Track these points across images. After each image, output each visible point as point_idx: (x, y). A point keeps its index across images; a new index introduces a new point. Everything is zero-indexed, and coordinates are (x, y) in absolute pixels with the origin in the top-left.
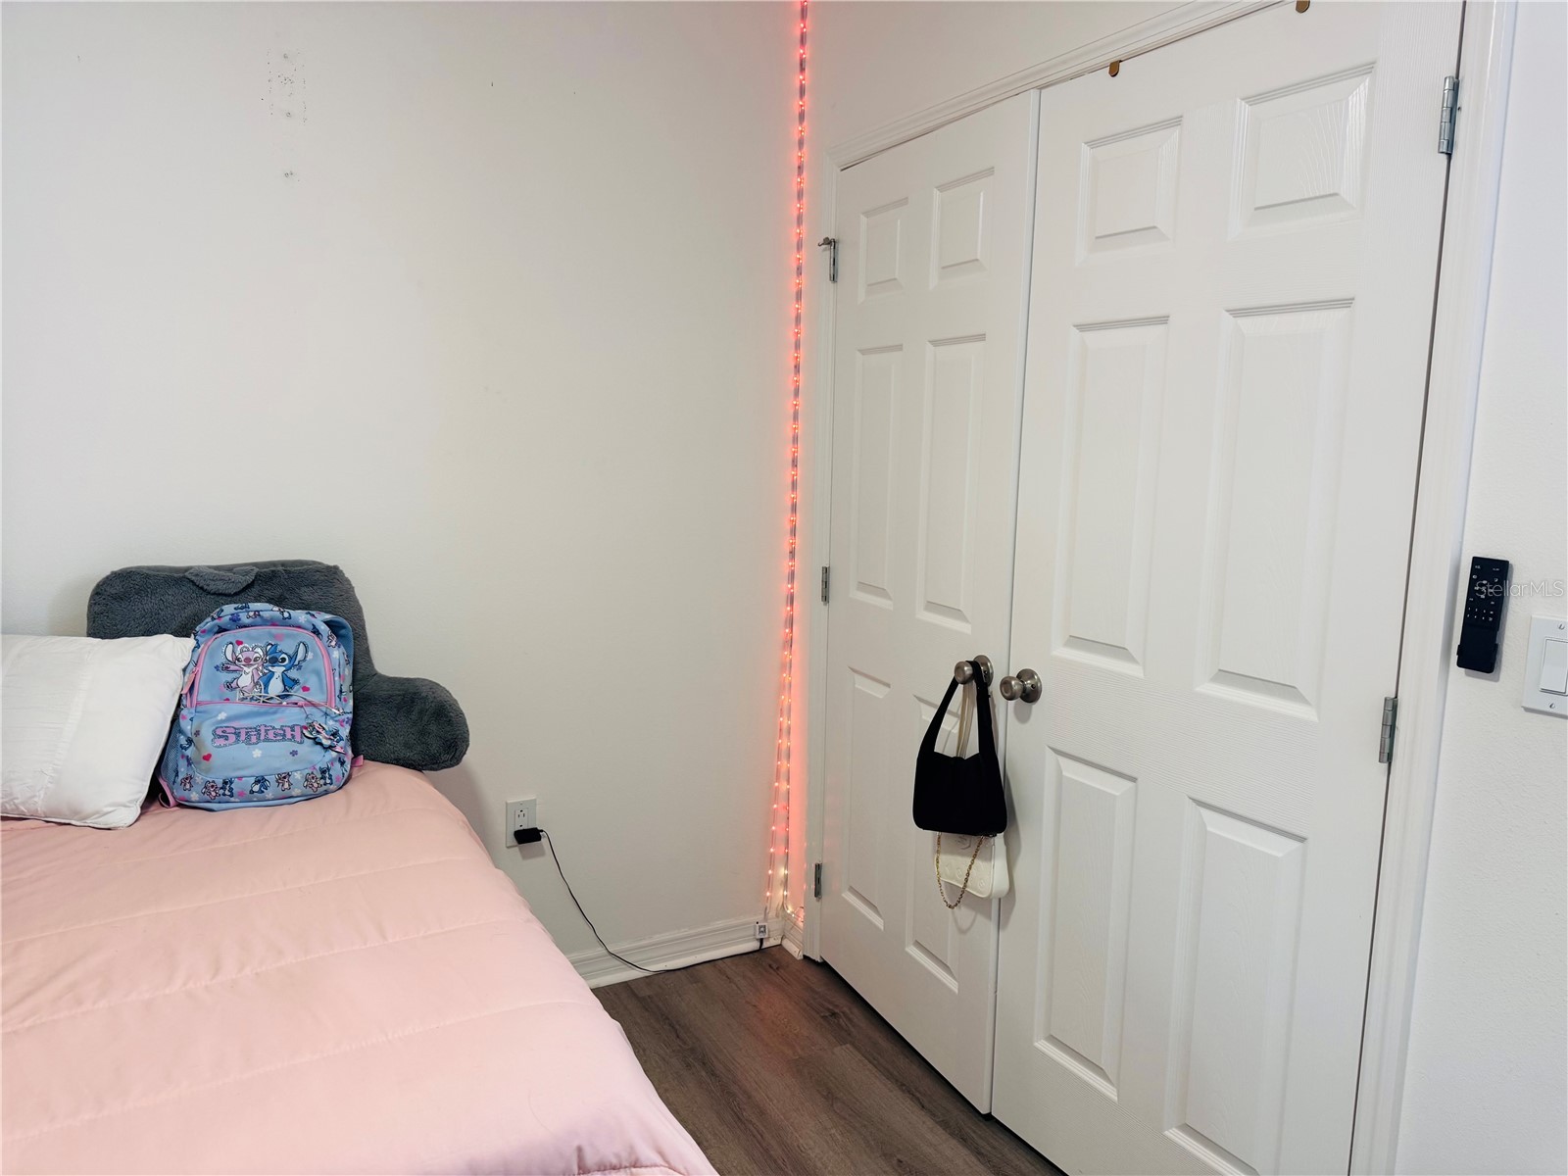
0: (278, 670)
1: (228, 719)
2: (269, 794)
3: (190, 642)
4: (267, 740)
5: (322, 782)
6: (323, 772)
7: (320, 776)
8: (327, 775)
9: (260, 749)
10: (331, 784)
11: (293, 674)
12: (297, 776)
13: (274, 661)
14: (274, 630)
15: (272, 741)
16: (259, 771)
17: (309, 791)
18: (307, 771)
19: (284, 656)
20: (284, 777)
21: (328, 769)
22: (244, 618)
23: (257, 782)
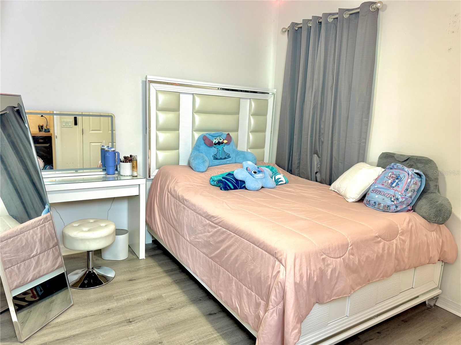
0: (397, 181)
1: (377, 188)
2: (376, 206)
3: (383, 170)
4: (381, 195)
5: (387, 208)
6: (388, 206)
7: (387, 207)
8: (389, 207)
9: (378, 196)
10: (390, 210)
11: (399, 183)
12: (382, 205)
13: (397, 179)
14: (400, 171)
15: (382, 195)
16: (375, 200)
17: (384, 209)
18: (385, 205)
19: (400, 178)
20: (379, 204)
21: (390, 206)
22: (395, 167)
23: (374, 203)
